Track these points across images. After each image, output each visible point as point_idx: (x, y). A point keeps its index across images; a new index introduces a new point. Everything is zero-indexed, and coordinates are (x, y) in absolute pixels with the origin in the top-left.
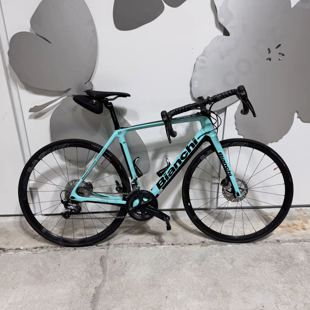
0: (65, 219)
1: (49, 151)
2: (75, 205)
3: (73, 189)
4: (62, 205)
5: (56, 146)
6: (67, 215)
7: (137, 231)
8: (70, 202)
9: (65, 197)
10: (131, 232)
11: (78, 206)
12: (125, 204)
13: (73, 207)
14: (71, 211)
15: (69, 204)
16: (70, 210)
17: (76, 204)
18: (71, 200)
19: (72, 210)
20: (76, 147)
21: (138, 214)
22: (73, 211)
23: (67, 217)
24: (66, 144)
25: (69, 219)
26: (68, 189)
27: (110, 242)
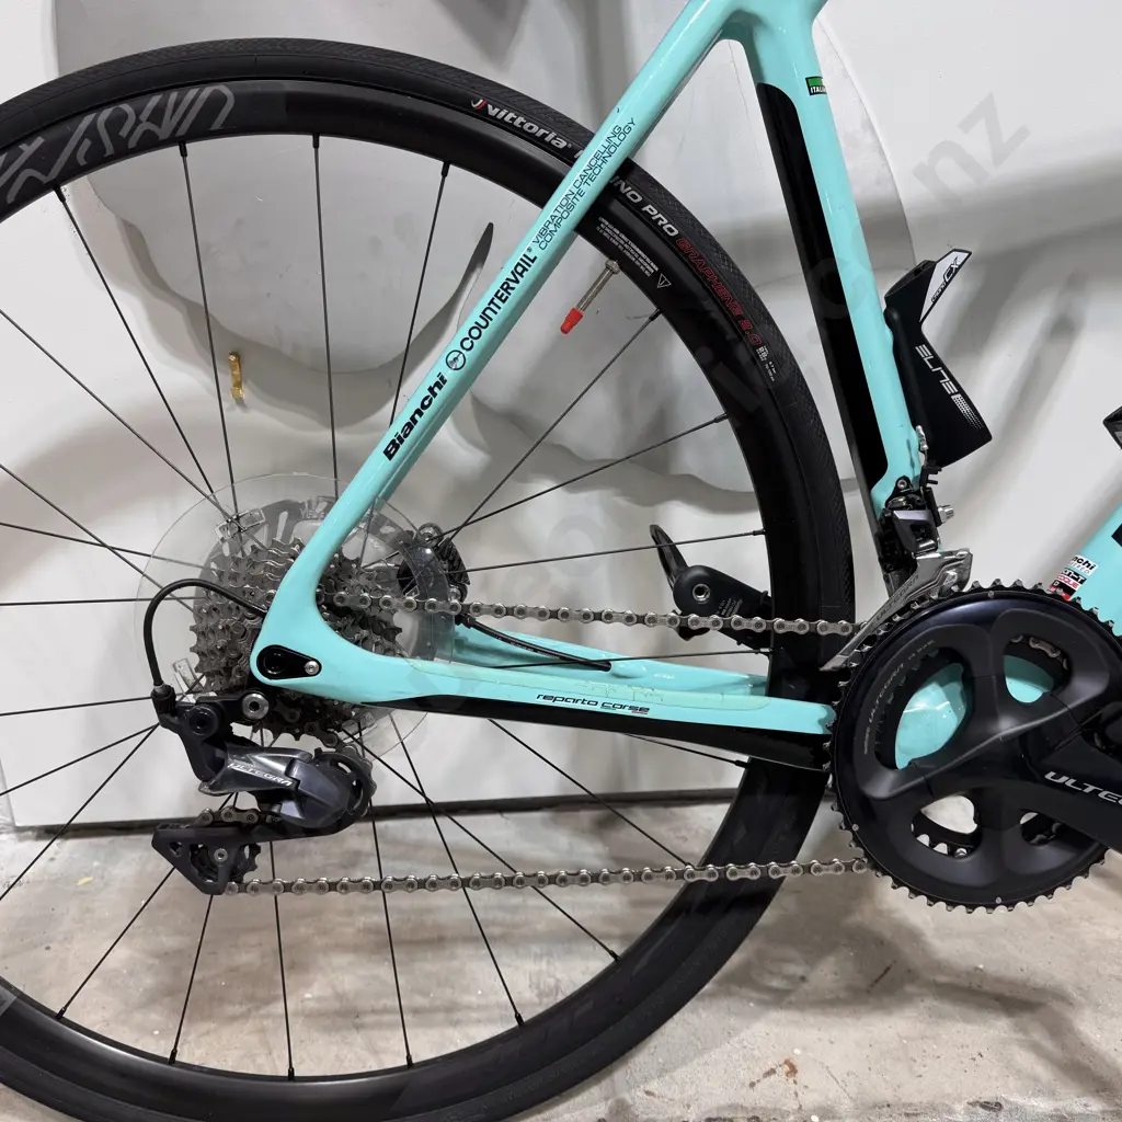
0: (204, 889)
1: (30, 163)
2: (310, 744)
3: (282, 572)
4: (170, 746)
5: (99, 107)
6: (220, 856)
7: (826, 973)
8: (255, 706)
9: (195, 659)
10: (776, 983)
11: (334, 760)
12: (818, 730)
13: (291, 764)
14: (261, 814)
15: (240, 730)
16: (247, 801)
17: (311, 732)
18: (268, 691)
19: (270, 795)
20: (309, 139)
21: (939, 834)
22: (290, 809)
23: (223, 873)
24: (208, 91)
25: (243, 888)
26: (234, 577)
27: (627, 1097)
